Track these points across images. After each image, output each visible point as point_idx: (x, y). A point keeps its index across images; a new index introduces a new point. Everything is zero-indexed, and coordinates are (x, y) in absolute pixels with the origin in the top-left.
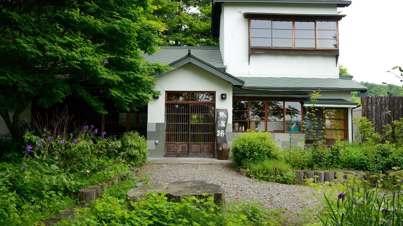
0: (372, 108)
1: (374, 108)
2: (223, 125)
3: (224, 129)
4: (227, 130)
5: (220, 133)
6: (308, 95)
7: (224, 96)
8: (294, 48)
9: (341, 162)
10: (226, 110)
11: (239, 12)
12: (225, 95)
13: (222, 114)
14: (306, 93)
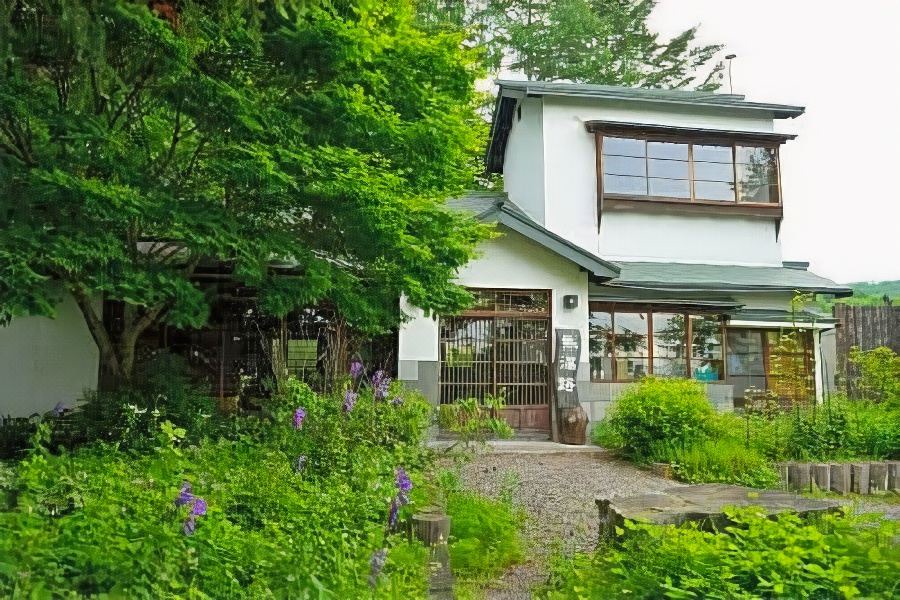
0: (856, 331)
1: (860, 329)
2: (570, 365)
3: (574, 374)
4: (579, 377)
5: (564, 384)
6: (733, 300)
7: (571, 301)
8: (692, 201)
9: (852, 443)
10: (577, 332)
11: (576, 118)
12: (575, 298)
13: (567, 341)
14: (728, 297)
